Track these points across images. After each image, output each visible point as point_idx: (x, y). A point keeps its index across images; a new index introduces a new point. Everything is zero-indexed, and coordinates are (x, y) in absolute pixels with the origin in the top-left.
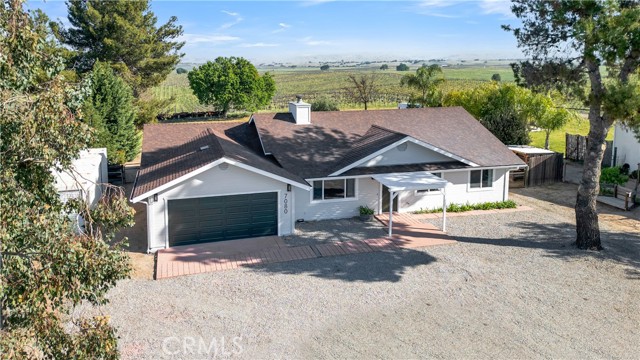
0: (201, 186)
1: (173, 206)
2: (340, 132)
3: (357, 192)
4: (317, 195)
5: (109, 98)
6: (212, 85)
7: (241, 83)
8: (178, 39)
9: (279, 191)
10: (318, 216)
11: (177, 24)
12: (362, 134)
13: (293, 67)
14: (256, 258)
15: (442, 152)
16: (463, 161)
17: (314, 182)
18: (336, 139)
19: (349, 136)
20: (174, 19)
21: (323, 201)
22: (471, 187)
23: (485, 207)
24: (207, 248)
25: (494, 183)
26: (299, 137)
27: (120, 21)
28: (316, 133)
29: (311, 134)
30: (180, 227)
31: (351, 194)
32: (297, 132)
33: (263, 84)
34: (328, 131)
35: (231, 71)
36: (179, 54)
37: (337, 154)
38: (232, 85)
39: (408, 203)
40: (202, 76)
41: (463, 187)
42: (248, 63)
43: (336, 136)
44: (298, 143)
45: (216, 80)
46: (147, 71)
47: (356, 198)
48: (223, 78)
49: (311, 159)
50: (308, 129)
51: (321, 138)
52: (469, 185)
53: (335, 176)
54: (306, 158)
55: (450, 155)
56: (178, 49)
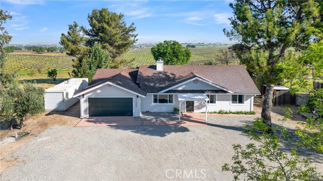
0: (100, 93)
1: (90, 100)
2: (174, 75)
3: (174, 101)
4: (155, 101)
5: (98, 58)
6: (161, 54)
7: (173, 53)
8: (134, 33)
9: (133, 97)
10: (155, 110)
11: (134, 26)
12: (184, 76)
13: (226, 45)
14: (115, 123)
15: (214, 85)
16: (225, 90)
17: (154, 95)
18: (170, 78)
19: (177, 76)
20: (133, 24)
21: (158, 104)
22: (232, 103)
23: (238, 113)
24: (100, 118)
25: (245, 102)
26: (154, 76)
27: (105, 26)
28: (163, 74)
29: (160, 75)
30: (93, 109)
31: (171, 101)
32: (155, 74)
33: (184, 53)
34: (168, 74)
35: (170, 47)
36: (136, 40)
37: (167, 83)
38: (169, 53)
39: (199, 108)
40: (156, 49)
41: (228, 102)
42: (178, 44)
43: (171, 76)
44: (152, 78)
45: (162, 51)
46: (119, 47)
47: (174, 104)
48: (165, 50)
49: (154, 85)
50: (160, 73)
51: (164, 77)
52: (231, 102)
53: (161, 93)
54: (152, 85)
55: (218, 87)
56: (135, 37)
